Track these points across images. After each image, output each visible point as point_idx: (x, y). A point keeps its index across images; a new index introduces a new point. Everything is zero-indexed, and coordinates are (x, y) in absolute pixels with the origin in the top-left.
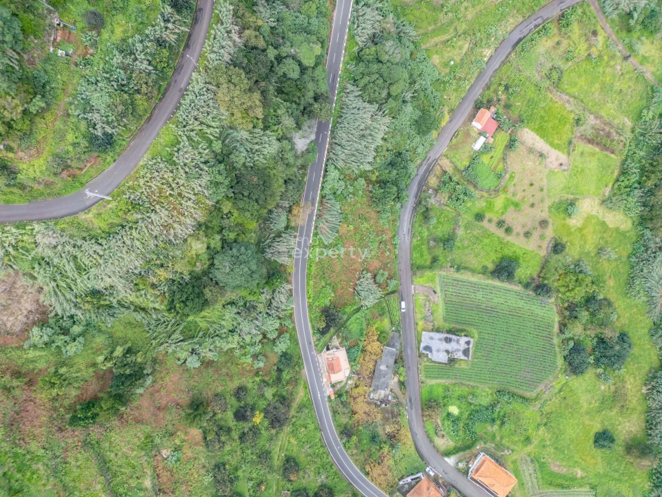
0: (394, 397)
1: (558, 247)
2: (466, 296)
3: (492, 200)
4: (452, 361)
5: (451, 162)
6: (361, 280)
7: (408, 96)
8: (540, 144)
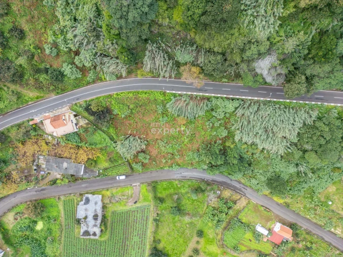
0: (43, 176)
2: (135, 228)
3: (215, 243)
4: (78, 222)
5: (244, 208)
6: (139, 140)
7: (302, 169)
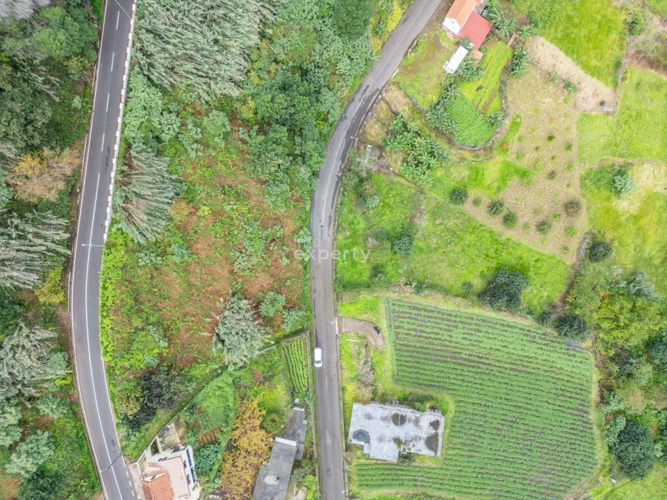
1: (597, 250)
2: (432, 336)
3: (481, 166)
4: (406, 458)
5: (406, 95)
8: (566, 66)
